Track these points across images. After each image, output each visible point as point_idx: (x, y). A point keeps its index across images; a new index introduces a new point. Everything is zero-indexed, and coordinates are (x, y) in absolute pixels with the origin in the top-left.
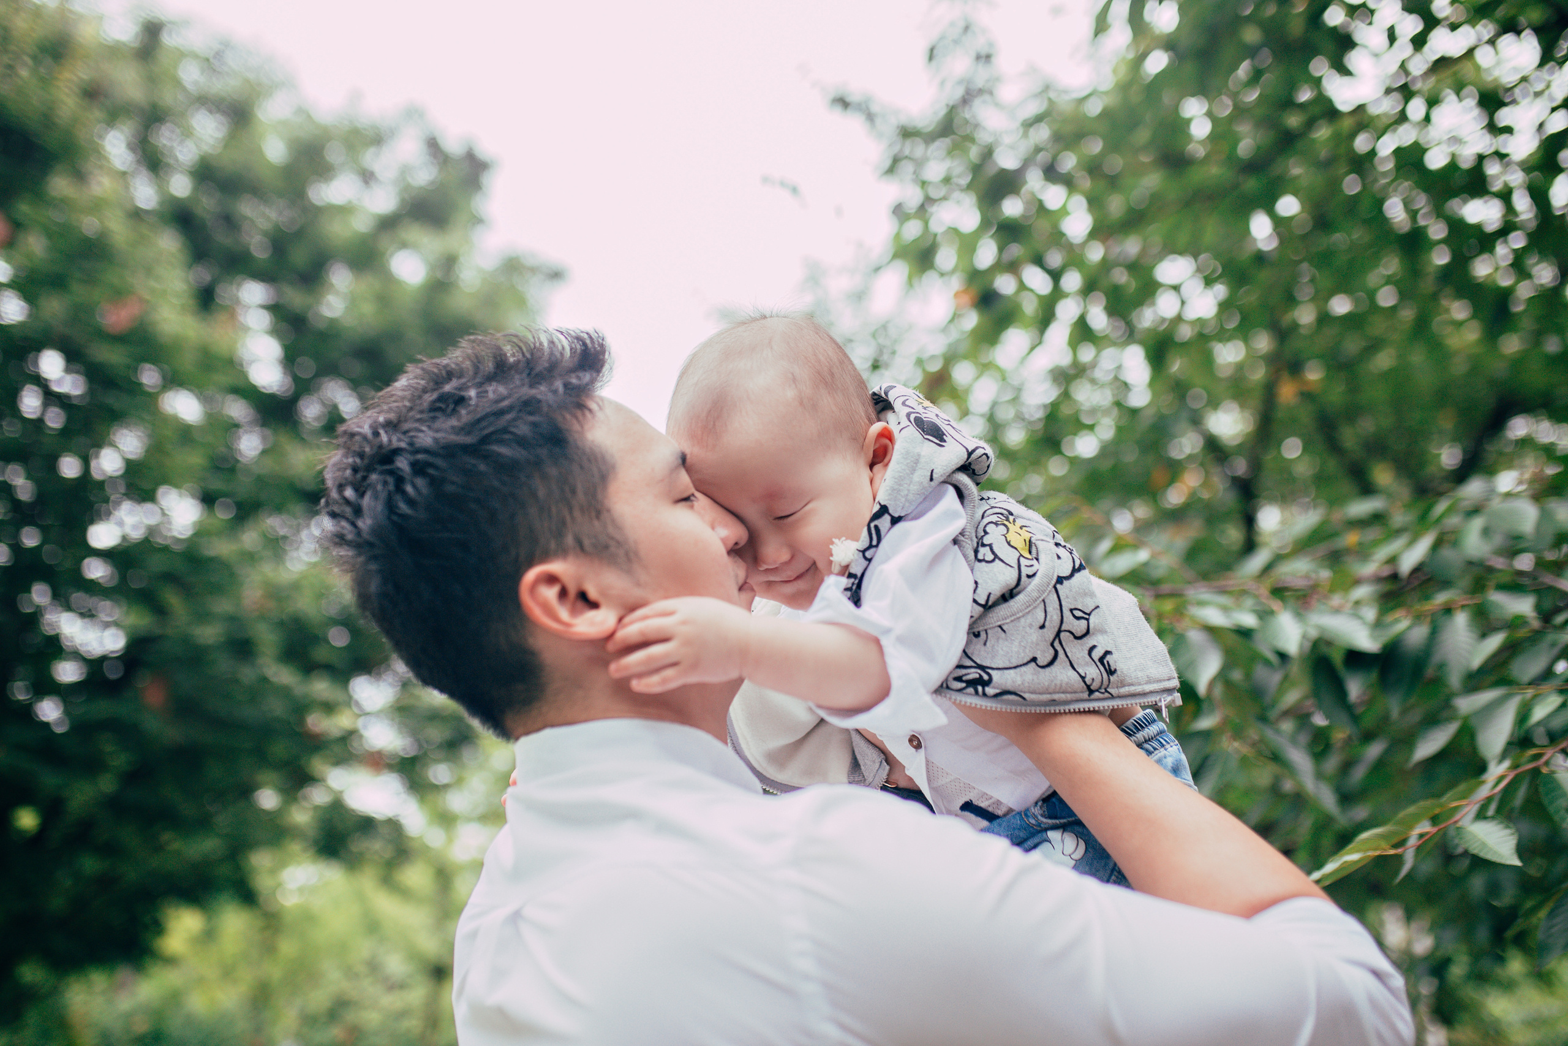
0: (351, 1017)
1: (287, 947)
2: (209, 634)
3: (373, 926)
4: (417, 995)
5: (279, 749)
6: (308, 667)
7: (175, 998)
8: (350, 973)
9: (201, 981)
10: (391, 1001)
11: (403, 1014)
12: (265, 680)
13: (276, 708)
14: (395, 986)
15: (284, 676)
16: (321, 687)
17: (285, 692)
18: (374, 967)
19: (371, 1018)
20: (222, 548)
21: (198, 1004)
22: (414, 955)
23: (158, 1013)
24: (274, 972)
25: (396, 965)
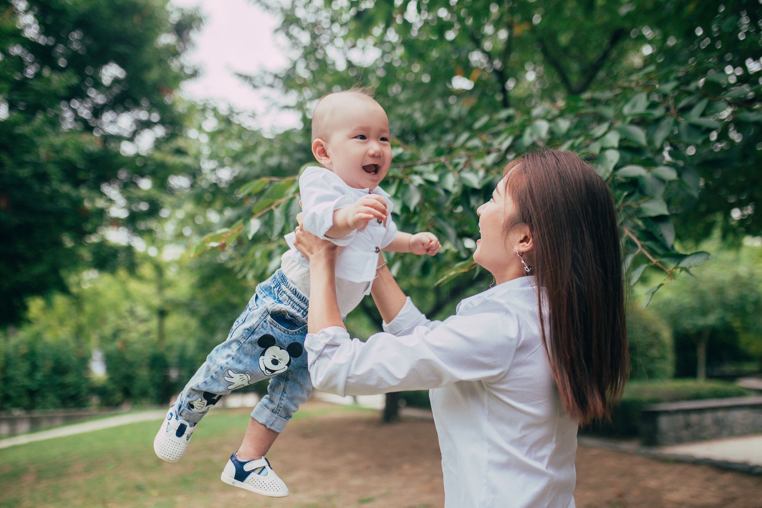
0: (123, 336)
1: (88, 308)
2: (24, 172)
3: (128, 296)
4: (154, 323)
5: (69, 221)
6: (77, 183)
7: (38, 336)
8: (121, 317)
9: (48, 327)
10: (142, 328)
11: (148, 333)
12: (56, 191)
13: (64, 204)
14: (144, 321)
15: (66, 188)
16: (83, 191)
17: (67, 196)
18: (132, 313)
19: (133, 336)
20: (25, 129)
21: (49, 337)
22: (149, 307)
23: (31, 345)
24: (84, 320)
25: (141, 311)
